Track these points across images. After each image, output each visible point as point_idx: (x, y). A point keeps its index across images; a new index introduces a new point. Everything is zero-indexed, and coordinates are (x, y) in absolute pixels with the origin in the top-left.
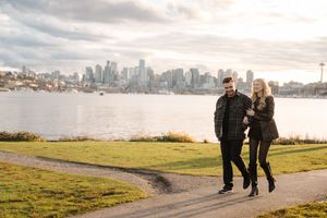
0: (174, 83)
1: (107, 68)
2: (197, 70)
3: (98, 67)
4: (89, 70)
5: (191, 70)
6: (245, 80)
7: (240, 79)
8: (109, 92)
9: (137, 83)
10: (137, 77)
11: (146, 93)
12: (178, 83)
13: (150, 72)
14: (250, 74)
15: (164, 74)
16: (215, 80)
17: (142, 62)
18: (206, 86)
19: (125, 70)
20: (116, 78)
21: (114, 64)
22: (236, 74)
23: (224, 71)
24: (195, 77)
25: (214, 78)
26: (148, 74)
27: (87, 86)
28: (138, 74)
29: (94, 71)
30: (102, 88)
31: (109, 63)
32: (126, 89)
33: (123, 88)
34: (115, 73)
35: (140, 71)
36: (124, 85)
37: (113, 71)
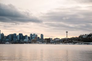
2: (22, 34)
5: (20, 34)
6: (40, 38)
12: (14, 39)
14: (42, 35)
15: (8, 36)
18: (25, 40)
22: (37, 35)
23: (33, 34)
24: (21, 37)
25: (29, 37)
26: (1, 36)
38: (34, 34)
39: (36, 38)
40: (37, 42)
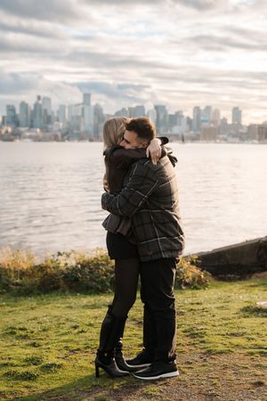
1: (36, 105)
2: (164, 107)
3: (24, 105)
4: (11, 109)
5: (156, 107)
6: (230, 122)
7: (224, 120)
8: (37, 139)
9: (78, 128)
10: (78, 117)
11: (91, 140)
13: (98, 111)
14: (237, 113)
15: (117, 113)
16: (189, 121)
17: (87, 97)
18: (176, 130)
19: (62, 108)
20: (49, 120)
21: (48, 100)
22: (217, 113)
23: (202, 108)
24: (161, 117)
25: (188, 118)
26: (95, 114)
27: (7, 132)
28: (80, 114)
29: (18, 112)
30: (28, 134)
31: (39, 98)
32: (63, 136)
33: (59, 134)
34: (49, 113)
35: (83, 109)
36: (60, 130)
37: (46, 111)
38: (208, 108)
39: (214, 122)
40: (221, 136)
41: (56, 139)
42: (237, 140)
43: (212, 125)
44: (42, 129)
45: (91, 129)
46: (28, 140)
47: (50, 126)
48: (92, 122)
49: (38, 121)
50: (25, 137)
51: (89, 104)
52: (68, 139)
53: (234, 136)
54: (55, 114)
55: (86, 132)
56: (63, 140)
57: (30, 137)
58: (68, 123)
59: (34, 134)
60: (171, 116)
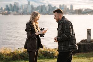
0: (42, 11)
1: (14, 5)
2: (51, 5)
3: (11, 5)
4: (7, 6)
5: (49, 5)
6: (70, 9)
7: (68, 9)
8: (15, 14)
9: (27, 11)
10: (27, 8)
12: (43, 10)
13: (32, 6)
14: (72, 6)
15: (38, 7)
17: (29, 2)
19: (22, 6)
20: (18, 9)
21: (18, 3)
22: (66, 6)
24: (50, 8)
25: (58, 8)
27: (6, 13)
28: (27, 7)
29: (9, 7)
30: (12, 13)
31: (15, 3)
32: (22, 13)
33: (21, 13)
34: (18, 7)
35: (28, 6)
36: (21, 12)
37: (17, 6)
38: (63, 5)
39: (65, 9)
40: (67, 13)
41: (20, 14)
42: (72, 14)
43: (64, 10)
44: (16, 12)
45: (30, 12)
46: (12, 15)
47: (18, 11)
48: (31, 10)
49: (15, 9)
50: (11, 14)
51: (29, 4)
52: (24, 14)
53: (71, 13)
54: (20, 7)
55: (29, 12)
56: (22, 15)
57: (13, 14)
58: (24, 10)
59: (14, 13)
60: (53, 8)
